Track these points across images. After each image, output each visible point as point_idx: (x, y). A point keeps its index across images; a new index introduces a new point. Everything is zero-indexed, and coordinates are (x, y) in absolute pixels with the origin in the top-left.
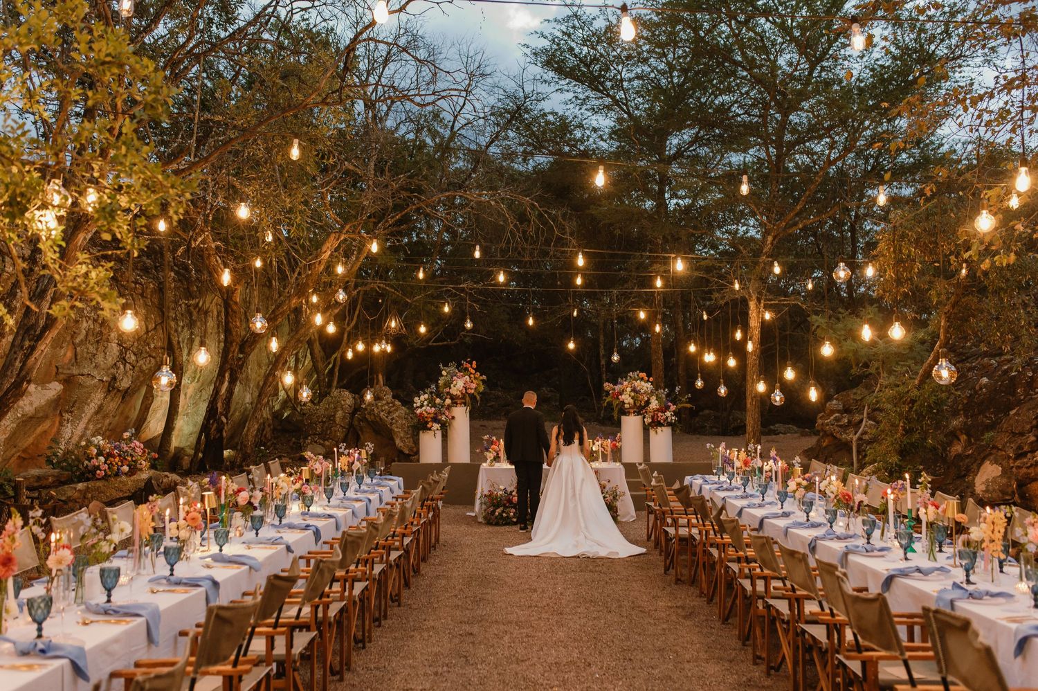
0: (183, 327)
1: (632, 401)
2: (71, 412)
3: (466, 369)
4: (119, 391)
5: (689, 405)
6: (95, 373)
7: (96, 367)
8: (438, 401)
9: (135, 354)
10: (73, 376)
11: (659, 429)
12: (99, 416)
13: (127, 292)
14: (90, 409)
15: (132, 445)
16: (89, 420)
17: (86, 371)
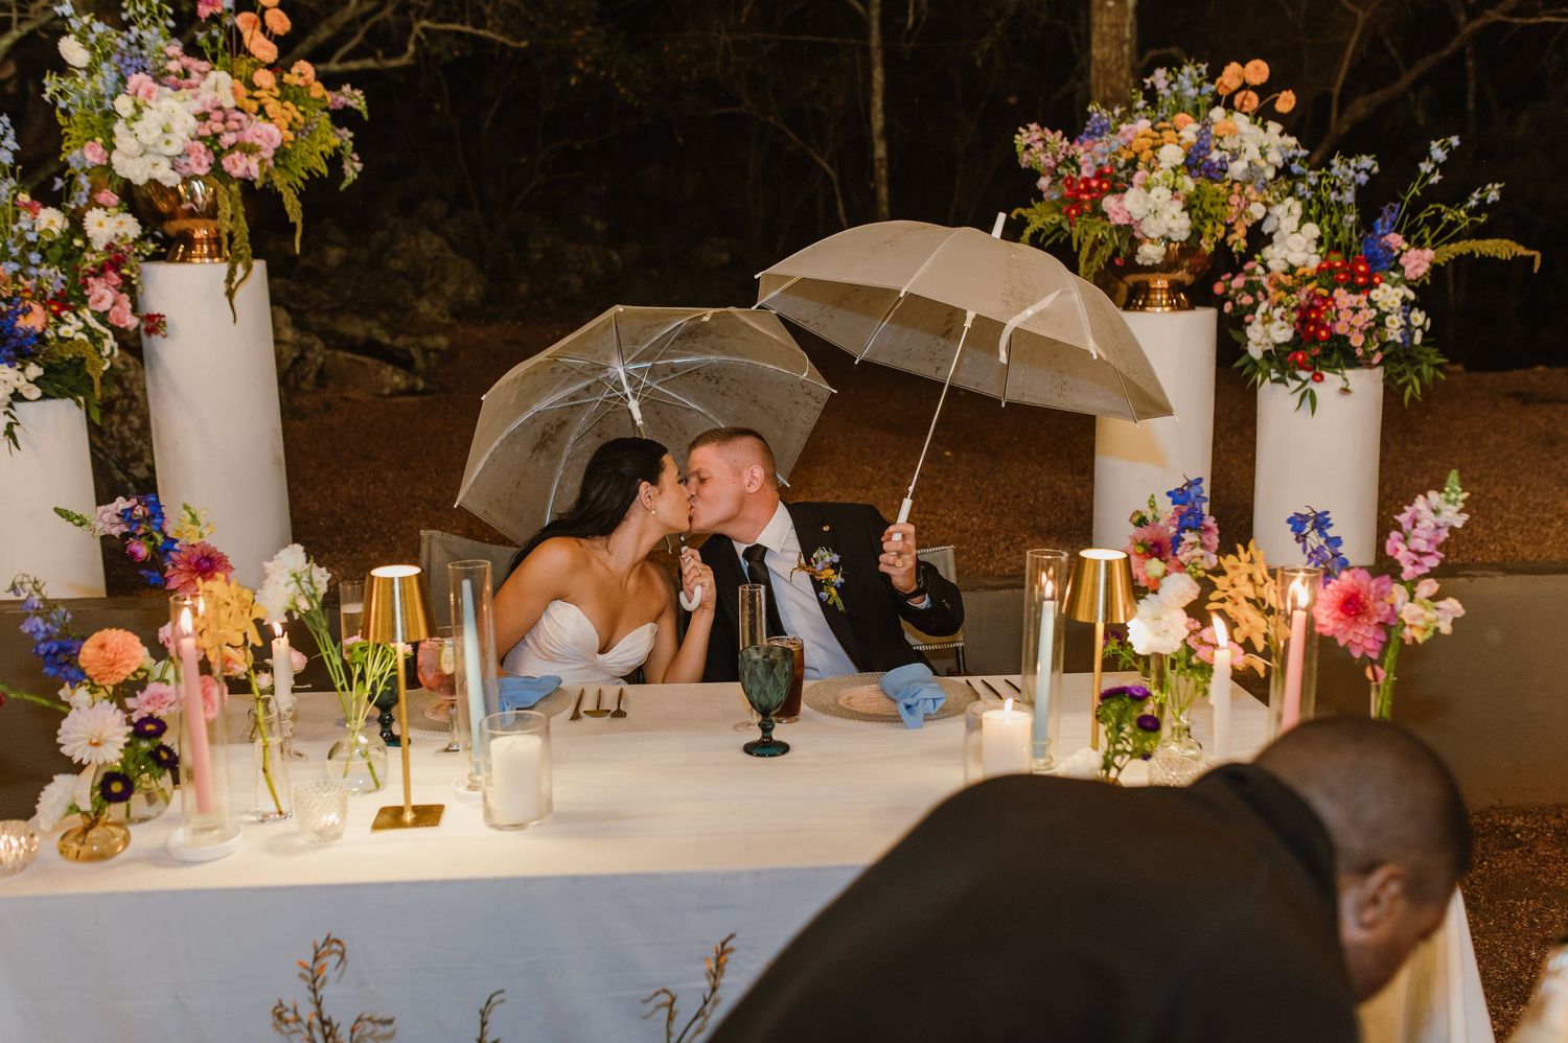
1: (1179, 225)
3: (235, 43)
5: (1501, 248)
8: (51, 220)
11: (1329, 385)
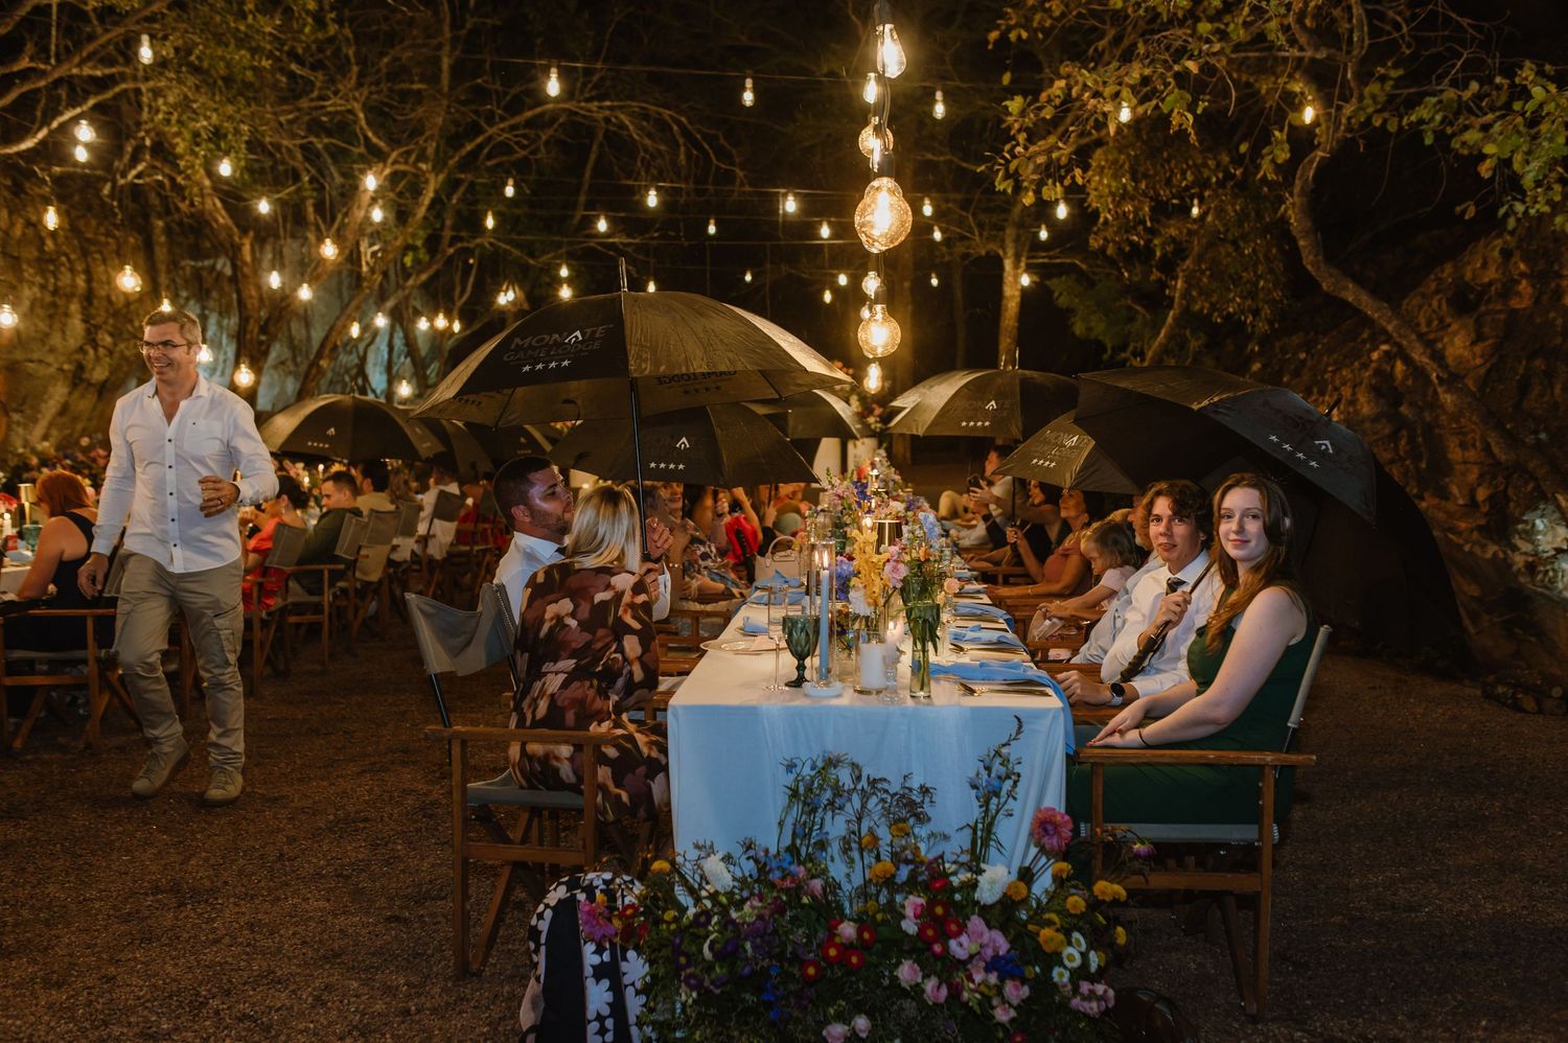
0: (187, 299)
2: (22, 412)
4: (90, 384)
6: (50, 359)
7: (52, 350)
9: (111, 335)
10: (18, 362)
12: (64, 419)
13: (93, 248)
14: (50, 408)
15: (93, 454)
16: (51, 425)
17: (35, 356)
